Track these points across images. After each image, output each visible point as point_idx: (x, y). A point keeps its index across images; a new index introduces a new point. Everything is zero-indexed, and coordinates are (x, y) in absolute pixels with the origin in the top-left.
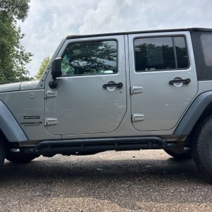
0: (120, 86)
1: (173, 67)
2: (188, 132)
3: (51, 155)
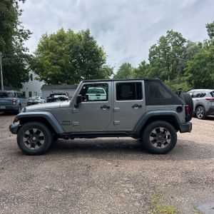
0: (109, 107)
1: (134, 99)
2: (139, 129)
3: (73, 138)
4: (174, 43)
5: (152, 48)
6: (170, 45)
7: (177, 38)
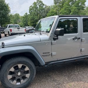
4: (40, 5)
5: (30, 7)
6: (38, 6)
7: (41, 3)
